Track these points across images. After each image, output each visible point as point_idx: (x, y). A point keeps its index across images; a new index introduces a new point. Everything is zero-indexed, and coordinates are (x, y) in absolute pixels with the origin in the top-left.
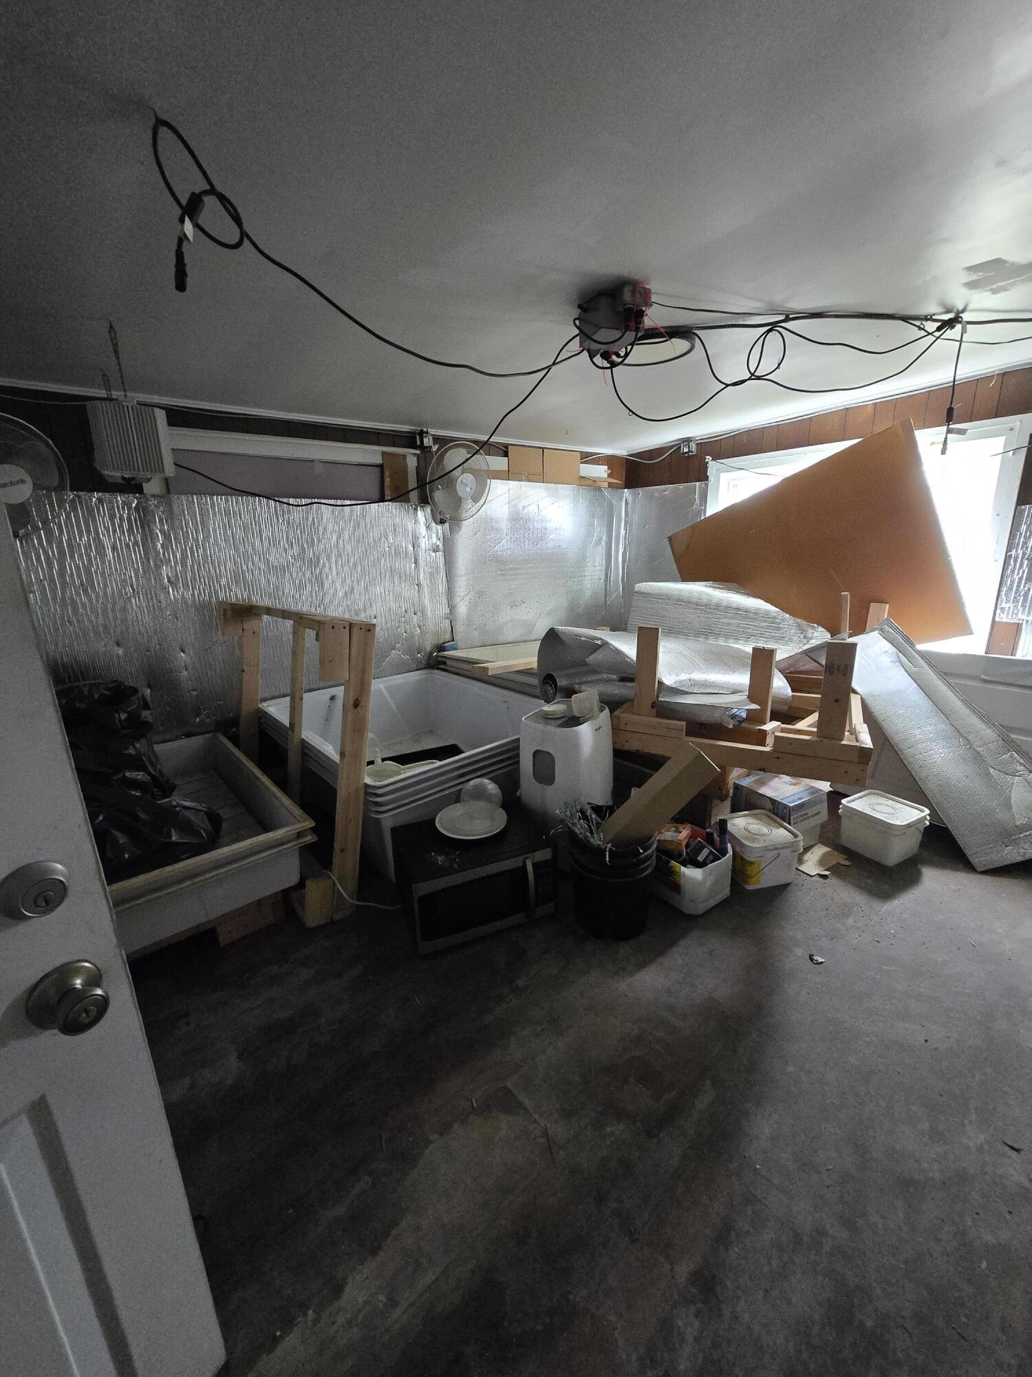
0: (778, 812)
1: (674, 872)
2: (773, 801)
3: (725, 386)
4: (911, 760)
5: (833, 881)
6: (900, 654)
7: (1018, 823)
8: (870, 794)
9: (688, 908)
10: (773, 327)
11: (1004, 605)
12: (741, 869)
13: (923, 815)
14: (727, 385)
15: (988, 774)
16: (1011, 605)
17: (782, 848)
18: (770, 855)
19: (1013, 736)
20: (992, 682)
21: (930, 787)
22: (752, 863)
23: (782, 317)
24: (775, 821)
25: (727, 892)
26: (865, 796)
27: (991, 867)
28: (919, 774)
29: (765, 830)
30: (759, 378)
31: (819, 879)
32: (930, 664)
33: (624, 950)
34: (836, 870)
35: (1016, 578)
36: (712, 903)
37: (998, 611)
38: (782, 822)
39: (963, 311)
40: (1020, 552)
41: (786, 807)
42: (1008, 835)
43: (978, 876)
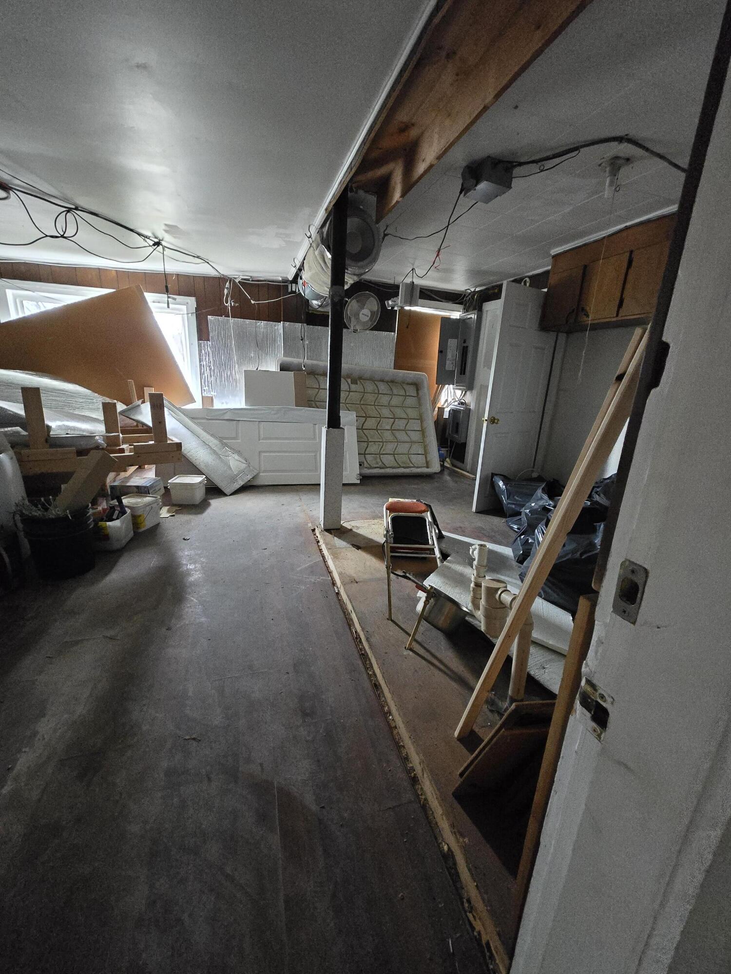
0: (141, 491)
1: (103, 528)
2: (137, 487)
3: (45, 236)
4: (191, 457)
5: (177, 516)
6: (170, 411)
7: (235, 473)
8: (179, 477)
9: (117, 545)
10: (69, 210)
11: (204, 388)
12: (136, 520)
13: (203, 478)
14: (47, 236)
15: (220, 458)
16: (207, 388)
17: (153, 504)
18: (148, 508)
19: (224, 441)
20: (210, 419)
21: (202, 467)
22: (140, 516)
23: (73, 207)
24: (142, 496)
25: (131, 534)
26: (177, 478)
27: (232, 492)
28: (196, 463)
29: (139, 500)
30: (65, 238)
31: (172, 517)
32: (184, 414)
33: (89, 576)
34: (177, 512)
35: (206, 375)
36: (128, 539)
37: (203, 391)
38: (146, 495)
39: (162, 240)
40: (204, 363)
41: (145, 487)
42: (233, 479)
43: (229, 497)
